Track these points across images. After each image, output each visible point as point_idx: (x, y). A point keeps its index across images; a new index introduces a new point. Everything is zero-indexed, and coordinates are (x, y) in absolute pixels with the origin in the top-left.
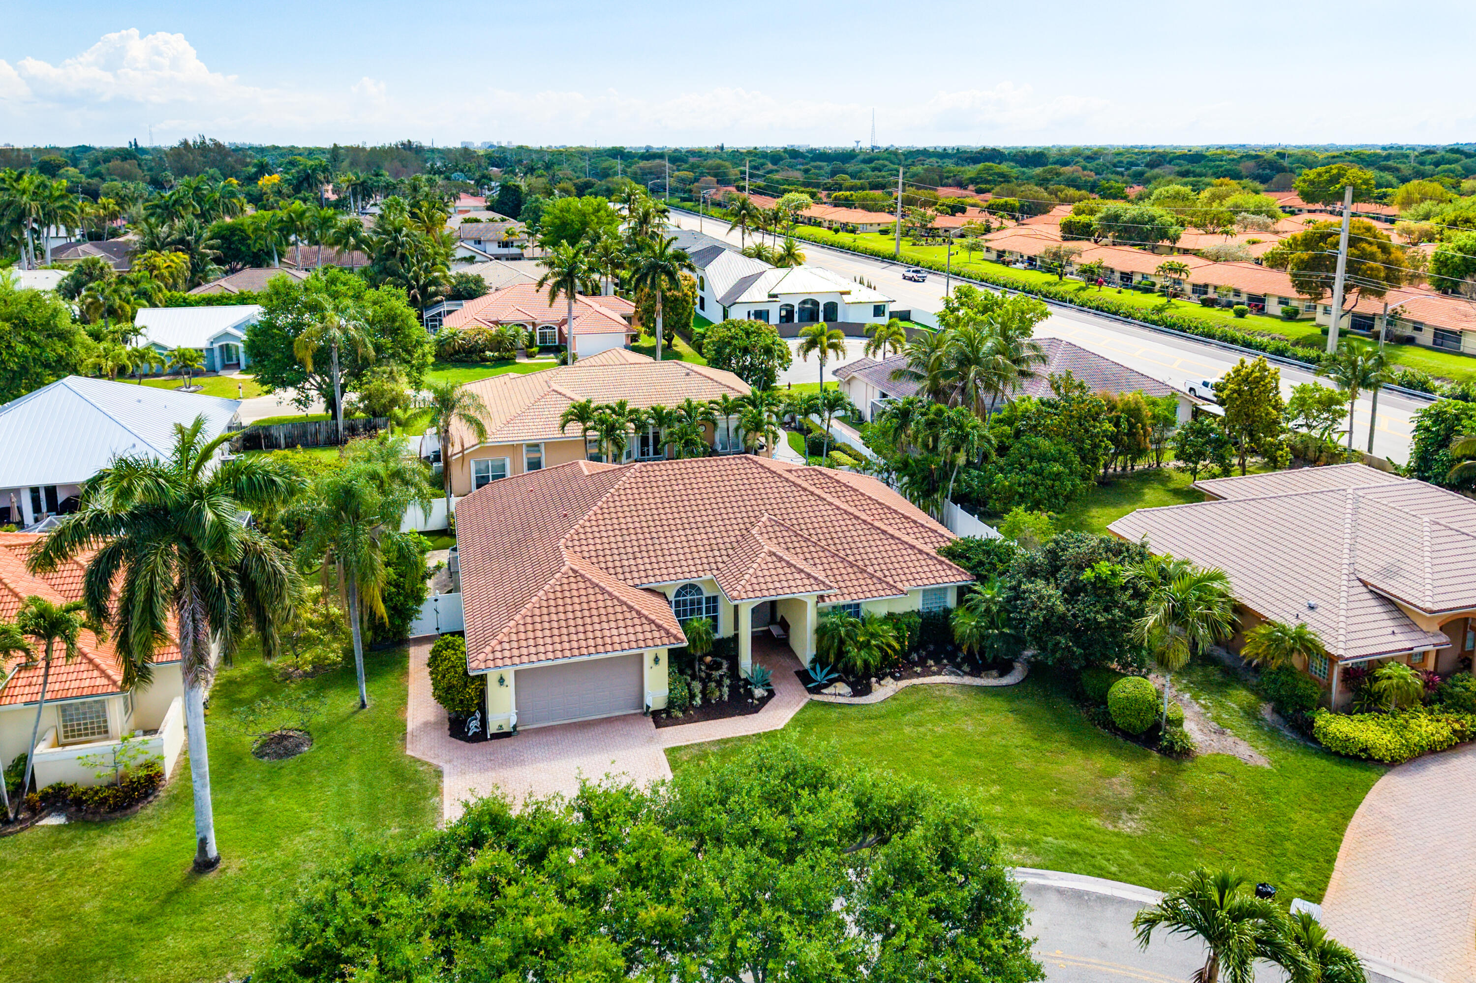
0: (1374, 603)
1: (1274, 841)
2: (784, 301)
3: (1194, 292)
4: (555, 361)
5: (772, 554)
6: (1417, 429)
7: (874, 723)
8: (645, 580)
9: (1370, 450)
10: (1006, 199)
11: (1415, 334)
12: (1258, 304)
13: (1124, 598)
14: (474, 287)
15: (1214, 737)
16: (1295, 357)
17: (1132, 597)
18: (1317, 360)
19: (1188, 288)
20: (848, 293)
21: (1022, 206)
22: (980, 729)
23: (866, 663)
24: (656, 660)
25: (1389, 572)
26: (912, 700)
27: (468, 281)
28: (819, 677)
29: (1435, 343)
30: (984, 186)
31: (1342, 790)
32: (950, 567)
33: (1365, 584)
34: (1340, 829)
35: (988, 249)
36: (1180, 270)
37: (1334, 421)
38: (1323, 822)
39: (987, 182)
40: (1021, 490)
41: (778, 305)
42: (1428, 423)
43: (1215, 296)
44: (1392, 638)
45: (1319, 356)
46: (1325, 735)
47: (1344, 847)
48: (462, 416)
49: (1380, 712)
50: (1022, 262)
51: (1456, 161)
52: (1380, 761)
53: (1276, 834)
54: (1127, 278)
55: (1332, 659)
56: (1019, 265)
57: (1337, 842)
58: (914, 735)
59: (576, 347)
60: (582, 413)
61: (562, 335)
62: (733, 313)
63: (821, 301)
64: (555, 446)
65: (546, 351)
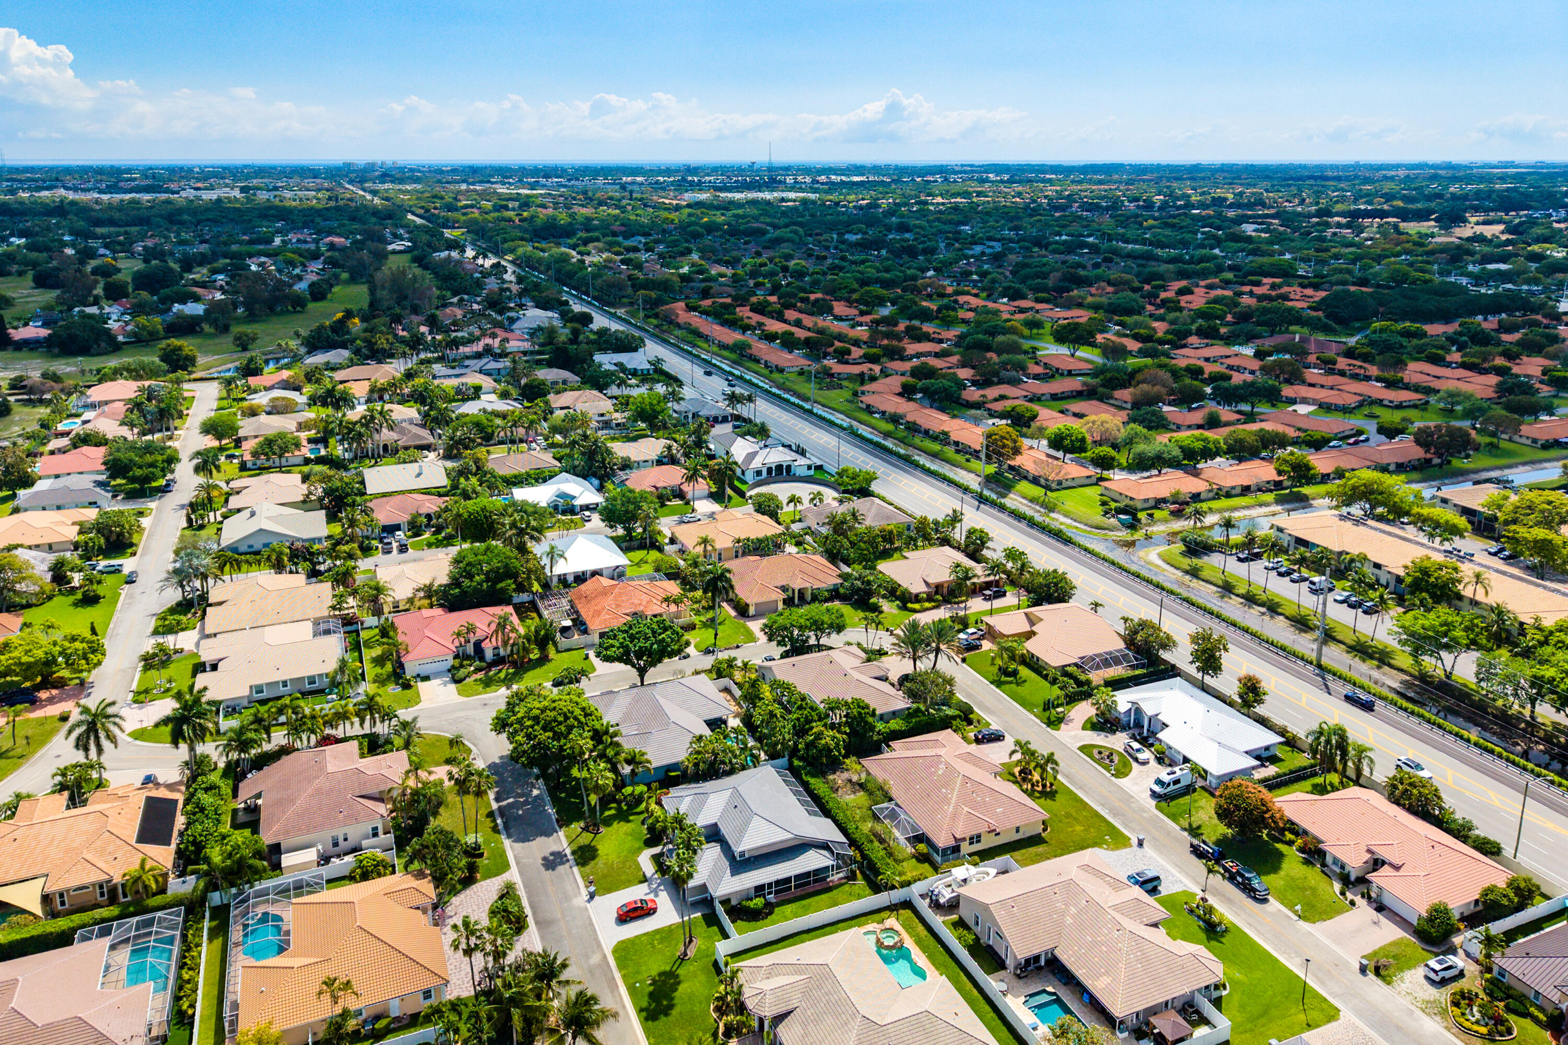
8: (775, 585)
20: (796, 461)
23: (823, 600)
28: (811, 602)
35: (861, 402)
41: (766, 468)
44: (925, 589)
46: (909, 607)
48: (710, 545)
49: (920, 603)
50: (879, 413)
55: (913, 593)
56: (877, 415)
59: (689, 496)
60: (739, 541)
61: (681, 490)
62: (747, 473)
63: (785, 464)
64: (726, 549)
65: (675, 497)
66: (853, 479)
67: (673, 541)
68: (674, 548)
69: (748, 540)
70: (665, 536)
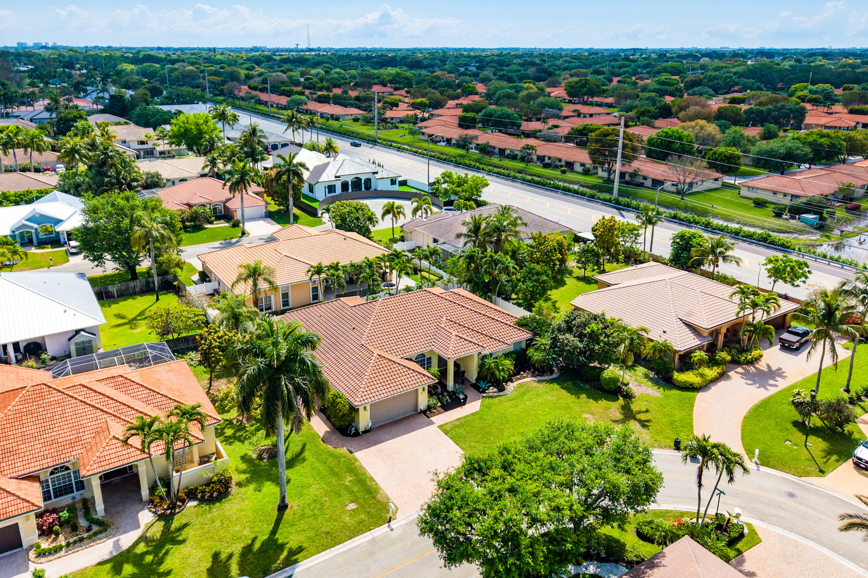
0: (685, 327)
1: (672, 423)
2: (343, 179)
3: (538, 159)
4: (227, 225)
5: (457, 336)
6: (673, 242)
7: (514, 401)
8: (405, 355)
9: (651, 250)
10: (421, 99)
11: (644, 181)
12: (570, 165)
13: (602, 338)
14: (157, 180)
15: (638, 387)
16: (599, 198)
17: (605, 337)
18: (610, 201)
19: (535, 157)
20: (377, 173)
21: (430, 103)
22: (554, 398)
23: (504, 377)
24: (424, 389)
25: (690, 314)
26: (522, 390)
27: (153, 177)
28: (482, 385)
29: (652, 186)
30: (398, 86)
31: (687, 401)
32: (523, 331)
33: (681, 320)
34: (691, 415)
35: (423, 134)
36: (532, 148)
37: (636, 238)
38: (685, 414)
39: (399, 83)
40: (531, 289)
41: (340, 182)
42: (678, 240)
43: (550, 161)
44: (694, 341)
45: (610, 198)
46: (677, 381)
47: (694, 421)
48: (265, 279)
49: (693, 369)
50: (443, 142)
51: (629, 66)
52: (696, 388)
53: (672, 421)
54: (502, 152)
55: (676, 352)
56: (442, 143)
57: (692, 419)
58: (531, 404)
59: (238, 216)
60: (319, 271)
61: (226, 208)
62: (316, 188)
63: (363, 178)
64: (296, 286)
65: (218, 218)
66: (459, 185)
67: (204, 277)
68: (206, 288)
69: (336, 267)
70: (193, 270)
